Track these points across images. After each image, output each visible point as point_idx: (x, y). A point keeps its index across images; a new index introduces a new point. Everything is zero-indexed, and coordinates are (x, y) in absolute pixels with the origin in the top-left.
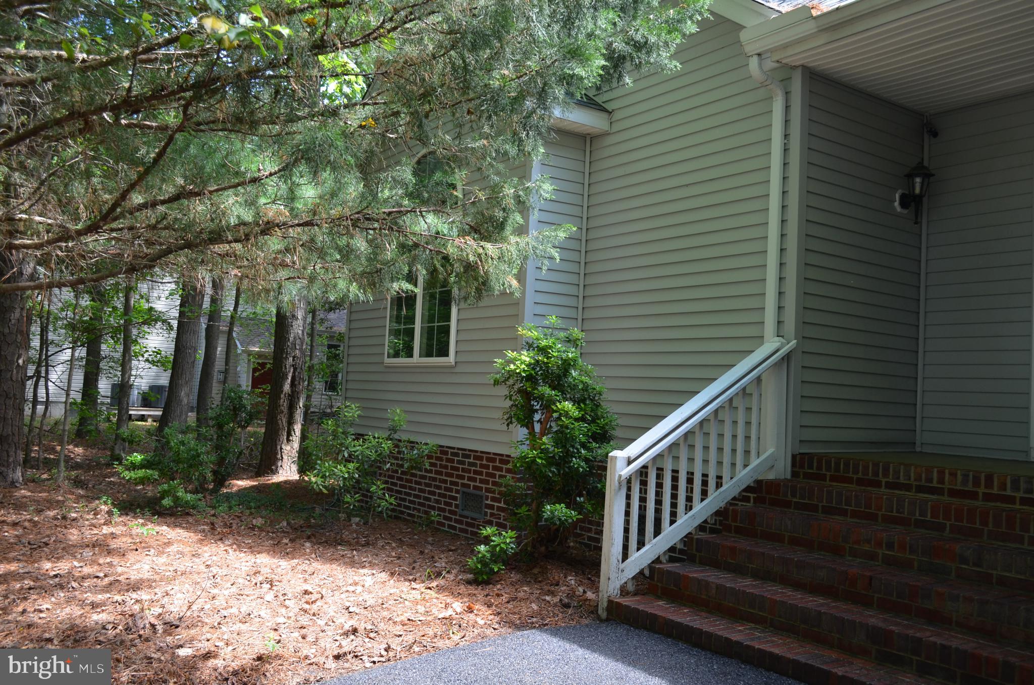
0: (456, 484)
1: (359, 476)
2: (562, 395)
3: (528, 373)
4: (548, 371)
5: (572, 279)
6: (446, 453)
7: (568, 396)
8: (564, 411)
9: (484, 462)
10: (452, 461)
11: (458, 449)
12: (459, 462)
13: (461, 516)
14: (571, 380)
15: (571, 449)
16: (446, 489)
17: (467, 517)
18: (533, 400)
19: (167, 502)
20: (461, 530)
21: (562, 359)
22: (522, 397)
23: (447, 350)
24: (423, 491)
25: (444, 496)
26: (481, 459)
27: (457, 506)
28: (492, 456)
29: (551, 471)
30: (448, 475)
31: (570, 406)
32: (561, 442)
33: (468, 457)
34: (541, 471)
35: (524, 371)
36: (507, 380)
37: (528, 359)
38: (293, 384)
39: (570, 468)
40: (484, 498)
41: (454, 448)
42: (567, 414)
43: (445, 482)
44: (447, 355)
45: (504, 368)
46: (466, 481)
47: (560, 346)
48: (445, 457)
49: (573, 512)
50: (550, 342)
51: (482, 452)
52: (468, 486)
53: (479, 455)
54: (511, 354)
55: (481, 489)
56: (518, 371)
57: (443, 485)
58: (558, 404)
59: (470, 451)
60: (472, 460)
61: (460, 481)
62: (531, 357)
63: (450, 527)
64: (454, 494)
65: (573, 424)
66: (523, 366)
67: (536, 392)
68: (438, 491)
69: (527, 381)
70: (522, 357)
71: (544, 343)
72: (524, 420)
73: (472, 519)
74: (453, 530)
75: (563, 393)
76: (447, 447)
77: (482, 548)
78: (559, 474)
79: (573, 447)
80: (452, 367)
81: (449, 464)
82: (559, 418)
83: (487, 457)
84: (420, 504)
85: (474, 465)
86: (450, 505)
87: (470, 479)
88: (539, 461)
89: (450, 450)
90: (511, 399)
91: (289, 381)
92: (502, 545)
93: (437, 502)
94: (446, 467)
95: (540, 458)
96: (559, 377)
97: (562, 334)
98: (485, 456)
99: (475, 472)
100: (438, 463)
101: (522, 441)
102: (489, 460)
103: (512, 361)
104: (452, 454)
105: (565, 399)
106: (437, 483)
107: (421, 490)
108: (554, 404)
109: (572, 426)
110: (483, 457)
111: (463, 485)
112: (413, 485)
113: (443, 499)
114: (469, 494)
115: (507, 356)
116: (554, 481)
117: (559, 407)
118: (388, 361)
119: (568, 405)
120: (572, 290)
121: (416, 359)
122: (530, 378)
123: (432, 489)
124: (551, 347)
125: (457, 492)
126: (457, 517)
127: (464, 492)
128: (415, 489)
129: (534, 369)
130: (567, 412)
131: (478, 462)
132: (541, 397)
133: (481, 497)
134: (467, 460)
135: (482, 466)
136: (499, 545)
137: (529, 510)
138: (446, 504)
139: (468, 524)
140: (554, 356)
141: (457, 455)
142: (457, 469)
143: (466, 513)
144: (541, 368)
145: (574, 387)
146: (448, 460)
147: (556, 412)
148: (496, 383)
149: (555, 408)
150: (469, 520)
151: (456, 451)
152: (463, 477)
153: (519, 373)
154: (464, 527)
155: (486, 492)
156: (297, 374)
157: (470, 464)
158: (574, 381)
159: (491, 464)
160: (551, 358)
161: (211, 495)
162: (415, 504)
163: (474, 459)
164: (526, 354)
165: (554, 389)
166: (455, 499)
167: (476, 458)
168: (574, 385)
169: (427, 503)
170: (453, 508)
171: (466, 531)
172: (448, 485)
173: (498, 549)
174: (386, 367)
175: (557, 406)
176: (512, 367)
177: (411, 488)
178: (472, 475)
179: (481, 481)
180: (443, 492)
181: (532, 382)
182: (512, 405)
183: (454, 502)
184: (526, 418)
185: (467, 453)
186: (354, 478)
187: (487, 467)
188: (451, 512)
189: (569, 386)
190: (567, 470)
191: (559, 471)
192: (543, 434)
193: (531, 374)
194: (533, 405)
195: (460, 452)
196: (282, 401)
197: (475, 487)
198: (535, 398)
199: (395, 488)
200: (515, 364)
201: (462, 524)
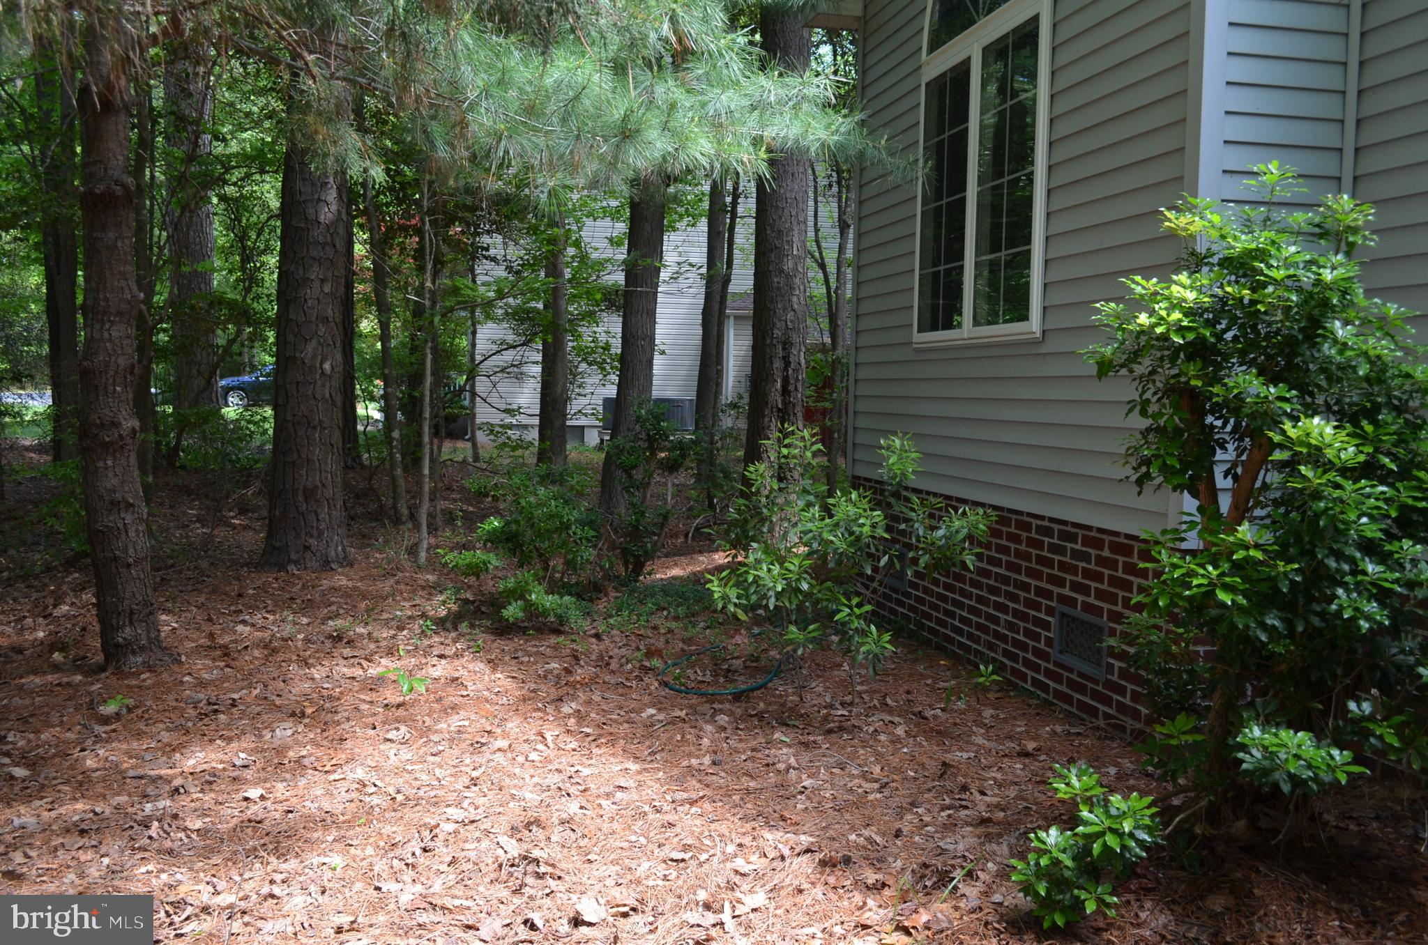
0: (1047, 594)
1: (811, 586)
2: (1301, 397)
3: (1191, 336)
4: (1254, 328)
5: (1327, 106)
6: (1026, 527)
7: (1320, 400)
8: (1309, 445)
9: (1106, 553)
10: (1038, 544)
11: (1051, 520)
12: (1054, 548)
13: (1056, 664)
14: (1328, 350)
15: (1332, 563)
16: (1030, 604)
17: (1071, 670)
18: (1212, 412)
19: (513, 611)
20: (1058, 694)
21: (1299, 290)
22: (1176, 407)
23: (1027, 307)
24: (985, 602)
25: (1024, 617)
26: (1098, 544)
27: (1049, 642)
28: (1122, 540)
29: (1263, 625)
30: (1031, 573)
31: (1329, 430)
32: (1299, 539)
33: (1072, 538)
34: (1233, 626)
35: (1181, 330)
36: (1134, 361)
37: (1191, 296)
38: (785, 391)
39: (1322, 615)
40: (1106, 631)
41: (1042, 518)
42: (1315, 455)
43: (1025, 587)
44: (1025, 318)
45: (1120, 328)
46: (1066, 591)
47: (1293, 249)
48: (1025, 534)
49: (1335, 752)
50: (1263, 238)
51: (1100, 530)
52: (1072, 602)
53: (1095, 537)
54: (1141, 286)
55: (1098, 611)
56: (1159, 330)
57: (1022, 594)
58: (1288, 426)
59: (1075, 525)
60: (1078, 547)
61: (1056, 590)
62: (1200, 290)
63: (1036, 682)
64: (1043, 616)
65: (1338, 486)
66: (1176, 315)
67: (1216, 389)
68: (1012, 605)
69: (1189, 358)
70: (1175, 289)
71: (1241, 243)
72: (1182, 472)
73: (1081, 675)
74: (1042, 691)
75: (1305, 390)
76: (1029, 515)
77: (1053, 836)
78: (1292, 634)
79: (1339, 556)
80: (1035, 342)
81: (1034, 552)
82: (1290, 466)
83: (1111, 543)
84: (980, 627)
85: (1085, 557)
86: (1036, 637)
87: (1075, 587)
88: (1224, 597)
89: (1035, 522)
90: (1144, 413)
91: (779, 385)
92: (1111, 840)
93: (1011, 627)
94: (1027, 557)
95: (1228, 588)
96: (1290, 346)
97: (1300, 218)
98: (1107, 538)
99: (1087, 574)
100: (1013, 546)
101: (1176, 531)
102: (1116, 548)
103: (1143, 303)
104: (1040, 530)
105: (1312, 411)
106: (1011, 589)
107: (980, 599)
108: (1276, 424)
109: (1337, 493)
110: (1103, 541)
111: (1063, 599)
112: (967, 587)
113: (1022, 624)
114: (1074, 619)
115: (1131, 291)
116: (1272, 655)
117: (1292, 433)
118: (920, 338)
119: (1320, 428)
120: (1326, 135)
121: (967, 329)
122: (1199, 351)
123: (1001, 600)
124: (1261, 255)
125: (1050, 611)
126: (1051, 666)
127: (1063, 615)
128: (969, 596)
129: (1211, 324)
130: (1319, 449)
131: (1093, 552)
132: (1234, 406)
133: (1101, 629)
134: (1069, 545)
135: (1101, 561)
136: (1101, 834)
137: (1195, 730)
138: (1028, 633)
139: (1072, 684)
140: (1275, 282)
141: (1047, 532)
142: (1048, 563)
143: (1068, 660)
144: (1233, 320)
145: (1336, 374)
146: (1033, 543)
147: (1281, 446)
148: (1105, 368)
149: (1277, 438)
150: (1074, 677)
151: (1046, 523)
152: (1060, 582)
153: (1164, 337)
154: (1064, 688)
155: (1109, 619)
156: (790, 371)
157: (1076, 555)
158: (1341, 352)
159: (1121, 559)
160: (1264, 285)
161: (618, 591)
162: (970, 626)
163: (1083, 545)
164: (1187, 282)
165: (1274, 380)
166: (1046, 626)
167: (1087, 541)
168: (1341, 367)
169: (992, 626)
170: (1042, 646)
171: (1068, 699)
172: (1032, 596)
173: (1097, 848)
174: (918, 351)
175: (1283, 432)
176: (1143, 319)
177: (963, 593)
178: (1079, 579)
179: (1100, 595)
180: (1021, 608)
181: (1207, 362)
182: (1149, 430)
183: (1044, 633)
184: (1186, 466)
185: (1070, 531)
186: (800, 591)
187: (1113, 565)
188: (1038, 653)
189: (1323, 370)
190: (1316, 621)
191: (1290, 625)
192: (1240, 513)
193: (1201, 340)
194: (1212, 427)
195: (1056, 527)
196: (766, 419)
197: (1087, 607)
198: (1216, 410)
199: (936, 589)
200: (1152, 313)
201: (1061, 683)
